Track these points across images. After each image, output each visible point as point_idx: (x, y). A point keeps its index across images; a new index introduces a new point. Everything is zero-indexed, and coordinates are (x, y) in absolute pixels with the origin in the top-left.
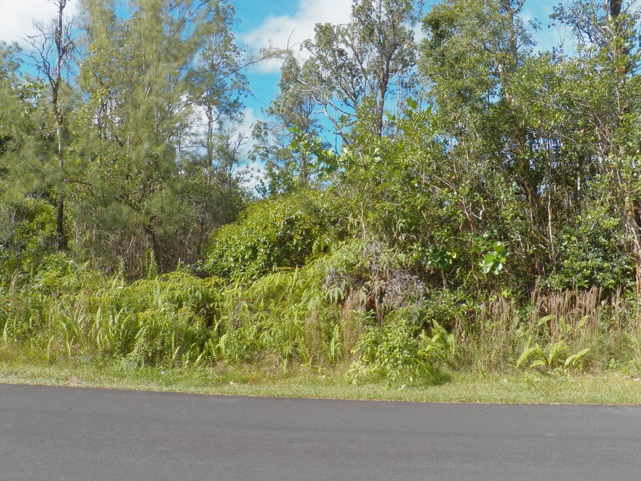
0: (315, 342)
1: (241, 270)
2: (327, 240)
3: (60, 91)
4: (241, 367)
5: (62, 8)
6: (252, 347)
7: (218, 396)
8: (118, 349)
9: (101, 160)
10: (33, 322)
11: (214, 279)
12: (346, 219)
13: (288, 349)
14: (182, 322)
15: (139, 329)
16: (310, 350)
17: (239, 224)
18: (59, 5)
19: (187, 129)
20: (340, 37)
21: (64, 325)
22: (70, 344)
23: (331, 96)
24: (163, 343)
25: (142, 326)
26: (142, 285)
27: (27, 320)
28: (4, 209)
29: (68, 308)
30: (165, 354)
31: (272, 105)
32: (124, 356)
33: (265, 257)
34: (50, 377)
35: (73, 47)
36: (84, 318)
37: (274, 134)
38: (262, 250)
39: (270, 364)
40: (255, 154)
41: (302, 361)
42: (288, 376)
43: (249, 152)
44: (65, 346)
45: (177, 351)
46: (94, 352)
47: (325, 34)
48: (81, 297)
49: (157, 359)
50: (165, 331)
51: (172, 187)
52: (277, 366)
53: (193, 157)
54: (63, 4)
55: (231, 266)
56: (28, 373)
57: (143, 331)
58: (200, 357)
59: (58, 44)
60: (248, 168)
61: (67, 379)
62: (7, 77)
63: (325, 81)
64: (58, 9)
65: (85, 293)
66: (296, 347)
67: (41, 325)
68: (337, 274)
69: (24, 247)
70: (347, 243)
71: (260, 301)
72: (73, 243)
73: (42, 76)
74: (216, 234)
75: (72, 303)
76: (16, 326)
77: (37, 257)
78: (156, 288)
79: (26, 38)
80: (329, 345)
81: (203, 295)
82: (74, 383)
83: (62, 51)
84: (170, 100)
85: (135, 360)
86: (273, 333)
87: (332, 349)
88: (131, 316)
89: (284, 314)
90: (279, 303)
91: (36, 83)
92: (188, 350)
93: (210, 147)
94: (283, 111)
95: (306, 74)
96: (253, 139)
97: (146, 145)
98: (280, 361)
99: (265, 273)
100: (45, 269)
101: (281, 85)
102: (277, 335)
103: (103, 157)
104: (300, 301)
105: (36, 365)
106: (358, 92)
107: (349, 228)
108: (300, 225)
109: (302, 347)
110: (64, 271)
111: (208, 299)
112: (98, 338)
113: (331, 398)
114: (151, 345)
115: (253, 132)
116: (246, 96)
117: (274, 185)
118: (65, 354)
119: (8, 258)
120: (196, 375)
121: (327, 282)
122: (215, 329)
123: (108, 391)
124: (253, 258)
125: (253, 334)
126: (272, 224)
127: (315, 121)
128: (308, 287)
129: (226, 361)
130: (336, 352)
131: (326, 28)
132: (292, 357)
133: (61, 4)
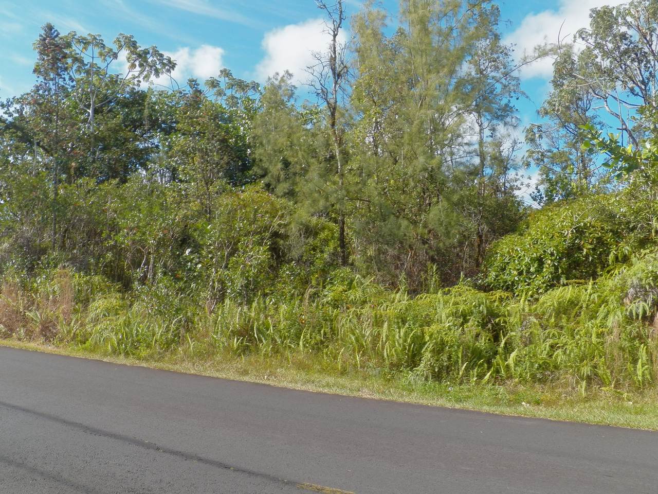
0: (618, 363)
1: (526, 284)
2: (627, 249)
3: (337, 115)
4: (533, 387)
5: (335, 36)
6: (544, 366)
7: (514, 417)
8: (405, 362)
9: (378, 176)
10: (325, 334)
11: (498, 294)
12: (648, 224)
13: (586, 370)
14: (468, 338)
15: (425, 343)
16: (612, 372)
17: (521, 235)
18: (332, 33)
19: (460, 140)
20: (620, 20)
21: (353, 338)
22: (359, 356)
23: (614, 88)
24: (450, 358)
25: (428, 341)
26: (424, 299)
27: (319, 331)
28: (295, 228)
29: (355, 321)
30: (451, 370)
31: (546, 106)
32: (411, 370)
33: (552, 270)
34: (343, 387)
35: (347, 71)
36: (371, 332)
37: (547, 136)
38: (550, 262)
39: (566, 385)
40: (529, 160)
41: (602, 383)
42: (587, 400)
43: (523, 158)
44: (355, 358)
45: (464, 367)
46: (381, 364)
47: (603, 20)
48: (367, 310)
49: (444, 375)
50: (452, 346)
51: (448, 199)
52: (573, 388)
53: (466, 167)
54: (336, 33)
55: (514, 279)
56: (324, 383)
57: (429, 346)
58: (489, 374)
59: (334, 70)
60: (517, 175)
61: (359, 390)
62: (287, 107)
63: (605, 72)
64: (332, 38)
65: (370, 307)
66: (596, 368)
67: (332, 337)
68: (642, 287)
69: (312, 263)
70: (651, 252)
71: (550, 316)
72: (356, 258)
73: (321, 101)
74: (497, 246)
75: (359, 317)
76: (311, 338)
77: (324, 272)
78: (439, 301)
79: (307, 69)
80: (635, 368)
81: (488, 310)
82: (366, 394)
83: (337, 75)
84: (441, 111)
85: (423, 375)
86: (568, 352)
87: (639, 373)
88: (417, 330)
89: (578, 331)
90: (572, 319)
91: (312, 110)
92: (476, 366)
93: (482, 156)
94: (558, 110)
95: (582, 67)
96: (527, 143)
97: (421, 159)
98: (577, 383)
99: (552, 286)
100: (332, 283)
101: (553, 81)
102: (572, 354)
103: (379, 173)
104: (596, 318)
105: (329, 375)
106: (648, 79)
107: (653, 234)
108: (590, 234)
109: (602, 368)
110: (350, 286)
111: (492, 314)
112: (385, 350)
113: (647, 429)
114: (437, 360)
115: (526, 136)
116: (517, 99)
117: (551, 191)
118: (354, 366)
119: (299, 274)
120: (486, 393)
121: (630, 296)
122: (502, 345)
123: (401, 404)
124: (538, 271)
125: (545, 352)
126: (559, 233)
127: (594, 117)
128: (605, 301)
129: (517, 380)
130: (643, 376)
131: (605, 12)
132: (591, 379)
133: (334, 32)
